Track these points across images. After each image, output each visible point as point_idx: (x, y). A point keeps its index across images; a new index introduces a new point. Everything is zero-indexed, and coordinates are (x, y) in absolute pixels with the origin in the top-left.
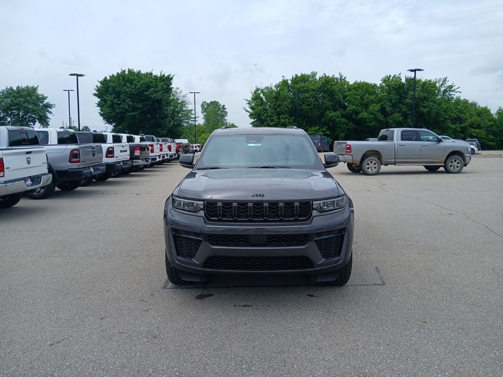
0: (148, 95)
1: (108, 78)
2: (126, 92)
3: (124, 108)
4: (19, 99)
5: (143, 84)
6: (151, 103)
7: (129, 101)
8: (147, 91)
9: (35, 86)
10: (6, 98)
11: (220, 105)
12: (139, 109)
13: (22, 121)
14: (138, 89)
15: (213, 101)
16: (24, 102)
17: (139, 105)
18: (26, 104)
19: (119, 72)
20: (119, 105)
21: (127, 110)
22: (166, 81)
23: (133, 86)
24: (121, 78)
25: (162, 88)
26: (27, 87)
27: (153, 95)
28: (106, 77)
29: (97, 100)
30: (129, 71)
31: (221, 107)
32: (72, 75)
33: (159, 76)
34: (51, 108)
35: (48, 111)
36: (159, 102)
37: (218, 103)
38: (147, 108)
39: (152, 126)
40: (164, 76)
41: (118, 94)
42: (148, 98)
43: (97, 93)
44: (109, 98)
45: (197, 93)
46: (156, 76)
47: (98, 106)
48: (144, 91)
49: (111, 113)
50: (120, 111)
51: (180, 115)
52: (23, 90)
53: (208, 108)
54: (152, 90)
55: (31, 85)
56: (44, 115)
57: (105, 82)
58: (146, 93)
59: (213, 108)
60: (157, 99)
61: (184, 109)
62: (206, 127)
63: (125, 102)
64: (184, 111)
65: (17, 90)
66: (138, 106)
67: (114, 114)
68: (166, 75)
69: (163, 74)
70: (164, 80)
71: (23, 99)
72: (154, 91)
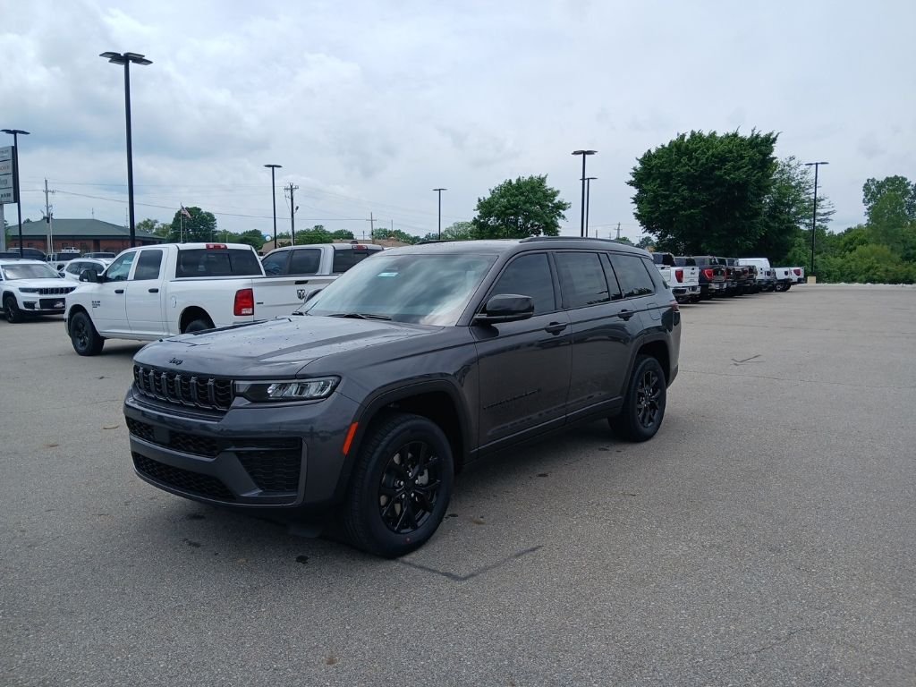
0: (721, 176)
1: (653, 151)
2: (680, 174)
3: (674, 203)
4: (517, 198)
5: (713, 155)
6: (724, 191)
7: (685, 190)
8: (720, 169)
9: (543, 176)
10: (502, 197)
11: (909, 184)
12: (703, 203)
13: (521, 231)
14: (702, 164)
15: (893, 176)
16: (525, 203)
17: (703, 196)
18: (528, 205)
19: (675, 138)
20: (666, 197)
21: (679, 206)
22: (763, 145)
23: (694, 161)
24: (674, 150)
25: (751, 159)
26: (531, 178)
27: (729, 174)
28: (649, 151)
29: (634, 191)
30: (693, 134)
31: (910, 187)
32: (575, 153)
33: (748, 136)
34: (564, 210)
35: (559, 215)
36: (742, 186)
37: (906, 179)
38: (718, 200)
39: (725, 233)
40: (758, 136)
41: (666, 179)
42: (720, 182)
43: (633, 179)
44: (651, 186)
45: (822, 163)
46: (743, 140)
47: (635, 202)
48: (713, 169)
49: (653, 213)
50: (667, 208)
51: (793, 210)
52: (526, 183)
53: (879, 192)
54: (728, 166)
55: (536, 175)
56: (552, 222)
57: (647, 159)
58: (718, 173)
59: (894, 190)
60: (738, 183)
61: (803, 197)
62: (870, 232)
63: (677, 192)
64: (803, 201)
65: (517, 183)
66: (701, 198)
67: (656, 215)
68: (763, 135)
69: (756, 133)
70: (757, 145)
71: (523, 198)
72: (734, 167)
